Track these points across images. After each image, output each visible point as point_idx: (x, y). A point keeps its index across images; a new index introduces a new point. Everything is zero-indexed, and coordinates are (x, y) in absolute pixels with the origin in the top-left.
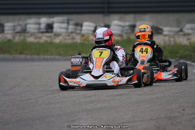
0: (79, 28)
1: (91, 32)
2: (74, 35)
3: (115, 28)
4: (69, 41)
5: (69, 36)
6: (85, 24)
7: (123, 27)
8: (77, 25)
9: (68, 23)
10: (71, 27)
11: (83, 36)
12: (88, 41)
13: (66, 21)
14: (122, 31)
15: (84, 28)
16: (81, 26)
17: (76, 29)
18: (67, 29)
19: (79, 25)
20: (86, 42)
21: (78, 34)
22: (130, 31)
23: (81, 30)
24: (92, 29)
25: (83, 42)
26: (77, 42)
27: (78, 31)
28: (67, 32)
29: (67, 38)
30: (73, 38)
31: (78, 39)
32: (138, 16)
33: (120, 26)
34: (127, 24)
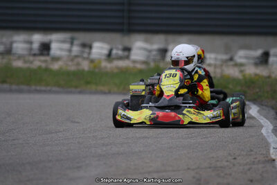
0: (87, 50)
1: (104, 57)
2: (80, 60)
3: (139, 52)
4: (73, 68)
5: (72, 60)
6: (96, 45)
7: (150, 51)
8: (84, 45)
9: (72, 43)
10: (76, 49)
11: (92, 61)
12: (100, 68)
13: (69, 40)
14: (148, 57)
15: (94, 50)
16: (90, 47)
17: (83, 52)
18: (70, 51)
19: (87, 46)
20: (97, 70)
21: (84, 58)
22: (158, 57)
23: (90, 53)
24: (106, 52)
25: (91, 69)
26: (83, 70)
27: (85, 55)
28: (69, 56)
29: (70, 63)
30: (78, 64)
31: (85, 66)
32: (170, 37)
33: (145, 49)
34: (156, 47)
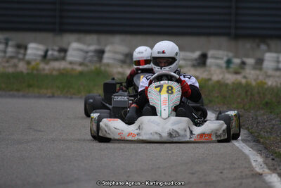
0: (22, 51)
1: (39, 58)
2: (15, 61)
3: (75, 53)
4: (11, 70)
5: (7, 62)
6: (31, 46)
7: (87, 52)
8: (19, 46)
9: (7, 44)
10: (10, 50)
11: (28, 63)
12: (37, 70)
13: (3, 41)
14: (85, 58)
15: (29, 51)
16: (26, 48)
17: (18, 53)
18: (5, 52)
19: (22, 47)
20: (35, 72)
21: (20, 60)
22: (95, 59)
23: (25, 54)
24: (41, 53)
25: (30, 71)
26: (22, 72)
27: (21, 56)
28: (4, 57)
29: (7, 65)
30: (15, 66)
31: (22, 67)
33: (81, 50)
34: (92, 48)
